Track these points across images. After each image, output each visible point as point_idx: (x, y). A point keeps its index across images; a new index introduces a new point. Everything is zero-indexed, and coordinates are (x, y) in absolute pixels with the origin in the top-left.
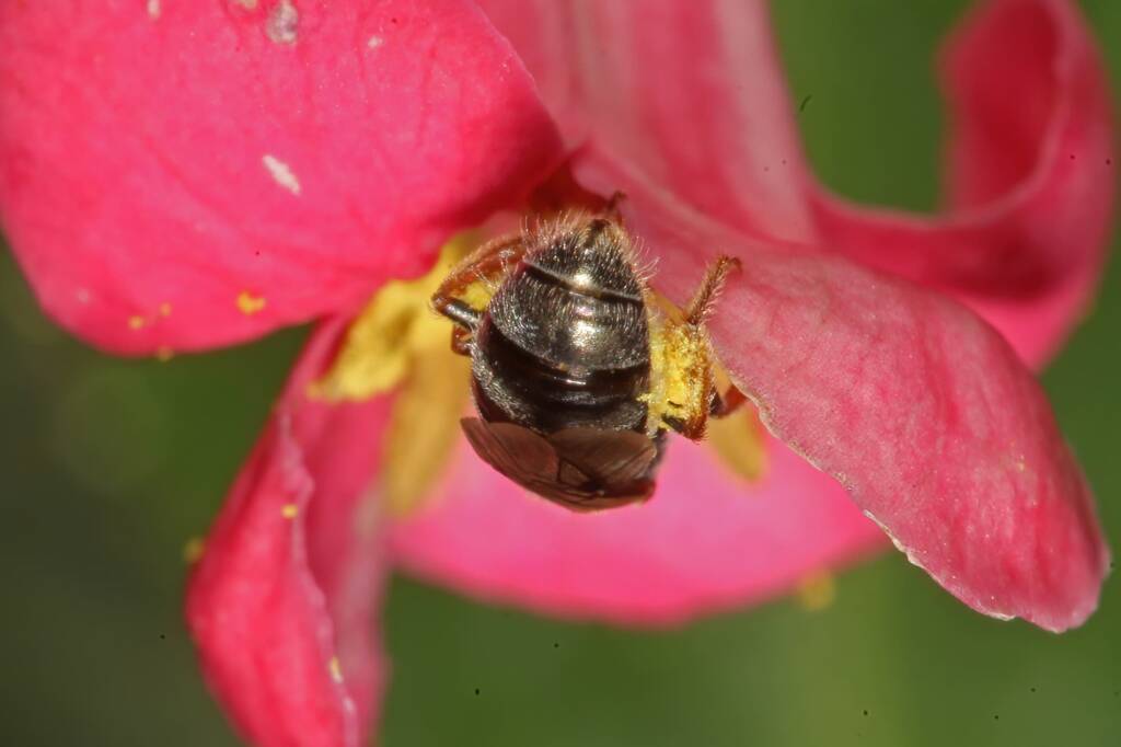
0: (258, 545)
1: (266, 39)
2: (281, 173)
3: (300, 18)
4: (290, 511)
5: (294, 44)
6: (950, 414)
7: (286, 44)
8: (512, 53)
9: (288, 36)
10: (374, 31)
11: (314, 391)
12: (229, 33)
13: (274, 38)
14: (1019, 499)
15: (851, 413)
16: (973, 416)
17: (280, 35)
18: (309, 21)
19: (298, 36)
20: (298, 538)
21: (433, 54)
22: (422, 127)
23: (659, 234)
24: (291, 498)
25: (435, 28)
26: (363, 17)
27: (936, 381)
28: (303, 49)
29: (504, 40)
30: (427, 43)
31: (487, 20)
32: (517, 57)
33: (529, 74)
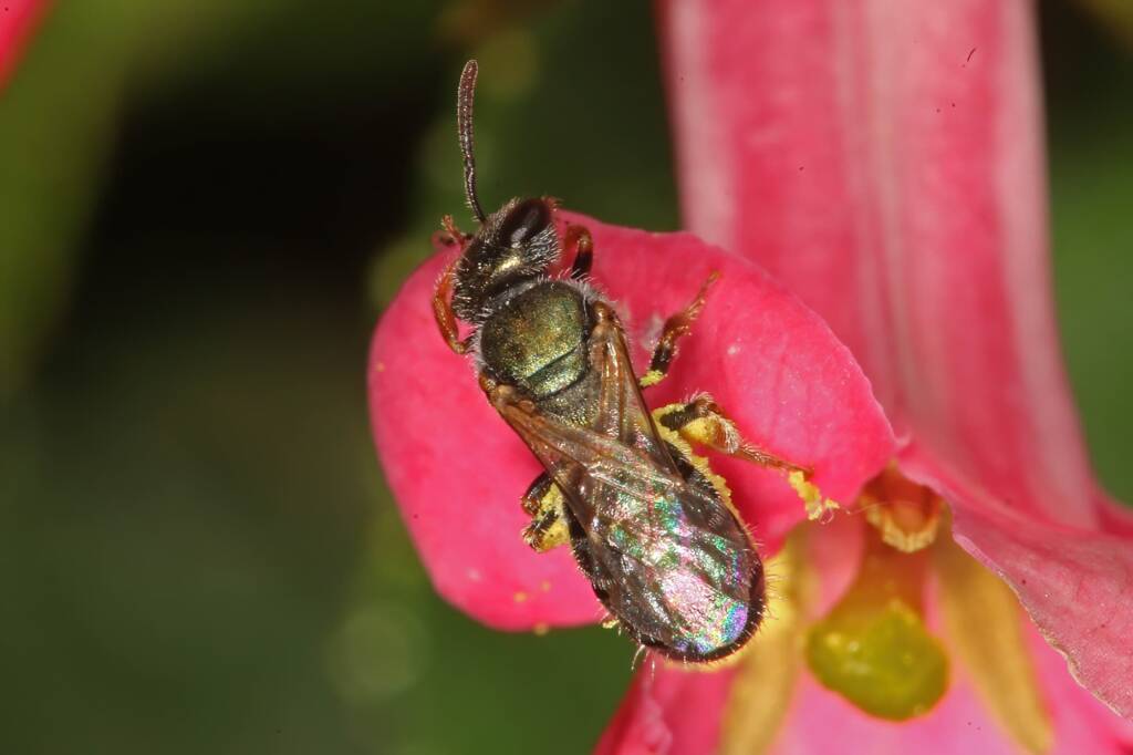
1: (639, 348)
8: (852, 361)
10: (733, 341)
13: (645, 346)
17: (651, 344)
21: (783, 360)
23: (980, 524)
24: (653, 748)
25: (786, 338)
26: (723, 328)
29: (846, 348)
30: (779, 351)
31: (830, 332)
32: (856, 365)
33: (866, 378)
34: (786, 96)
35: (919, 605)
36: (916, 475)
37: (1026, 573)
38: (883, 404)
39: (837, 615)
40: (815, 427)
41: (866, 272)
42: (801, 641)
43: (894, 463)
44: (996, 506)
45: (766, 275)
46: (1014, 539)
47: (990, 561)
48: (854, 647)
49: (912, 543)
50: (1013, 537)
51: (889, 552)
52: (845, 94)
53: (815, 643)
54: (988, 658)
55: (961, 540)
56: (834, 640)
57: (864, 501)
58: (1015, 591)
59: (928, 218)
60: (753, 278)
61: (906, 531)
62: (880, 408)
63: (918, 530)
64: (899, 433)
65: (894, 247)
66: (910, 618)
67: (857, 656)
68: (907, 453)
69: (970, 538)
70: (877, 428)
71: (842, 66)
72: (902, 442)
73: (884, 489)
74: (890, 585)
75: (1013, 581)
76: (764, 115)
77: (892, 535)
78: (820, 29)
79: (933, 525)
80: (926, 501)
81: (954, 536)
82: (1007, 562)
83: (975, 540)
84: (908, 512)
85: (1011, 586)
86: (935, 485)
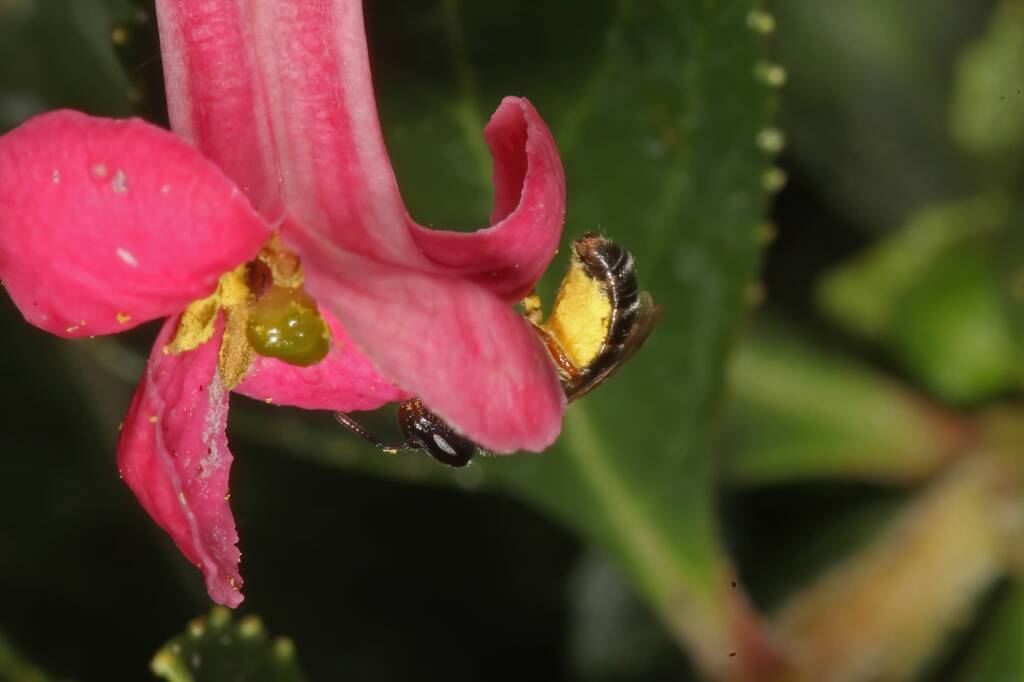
0: (142, 436)
1: (112, 191)
2: (127, 257)
3: (128, 179)
4: (154, 419)
5: (127, 192)
6: (474, 349)
7: (122, 193)
9: (123, 189)
10: (165, 184)
11: (166, 350)
12: (93, 190)
13: (116, 190)
14: (514, 388)
15: (421, 356)
16: (487, 350)
17: (119, 189)
18: (133, 180)
19: (128, 188)
20: (159, 433)
21: (195, 192)
22: (194, 230)
24: (153, 414)
25: (196, 179)
26: (159, 176)
27: (466, 334)
28: (131, 194)
30: (192, 187)
49: (288, 282)
61: (285, 276)
63: (292, 275)
77: (277, 279)
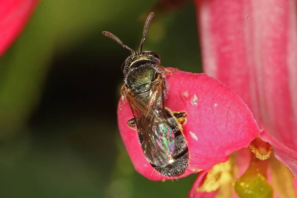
1: (190, 104)
2: (193, 135)
3: (198, 99)
5: (197, 105)
7: (195, 105)
8: (248, 108)
9: (196, 103)
10: (216, 102)
11: (198, 190)
13: (192, 104)
17: (194, 103)
18: (201, 100)
19: (198, 103)
22: (227, 125)
23: (282, 152)
25: (230, 102)
26: (213, 99)
28: (199, 107)
29: (246, 105)
30: (228, 105)
31: (242, 100)
32: (249, 109)
33: (252, 113)
34: (232, 38)
35: (265, 175)
36: (265, 139)
37: (294, 165)
38: (256, 121)
39: (243, 178)
40: (238, 126)
41: (252, 85)
42: (233, 184)
43: (259, 136)
44: (287, 148)
45: (225, 85)
46: (291, 157)
47: (284, 162)
48: (247, 186)
49: (264, 158)
50: (291, 156)
51: (258, 160)
52: (247, 37)
53: (237, 185)
54: (284, 190)
55: (277, 157)
56: (242, 184)
57: (251, 147)
58: (291, 170)
59: (269, 71)
60: (221, 86)
61: (262, 155)
62: (255, 121)
63: (265, 154)
64: (260, 128)
65: (260, 79)
66: (263, 179)
67: (249, 188)
68: (263, 134)
69: (279, 156)
70: (254, 126)
71: (246, 30)
72: (261, 130)
73: (256, 143)
74: (258, 170)
75: (291, 168)
76: (225, 43)
77: (258, 156)
78: (241, 20)
79: (269, 153)
80: (268, 147)
81: (275, 155)
82: (289, 163)
83: (281, 157)
84: (263, 150)
85: (290, 169)
86: (270, 142)
